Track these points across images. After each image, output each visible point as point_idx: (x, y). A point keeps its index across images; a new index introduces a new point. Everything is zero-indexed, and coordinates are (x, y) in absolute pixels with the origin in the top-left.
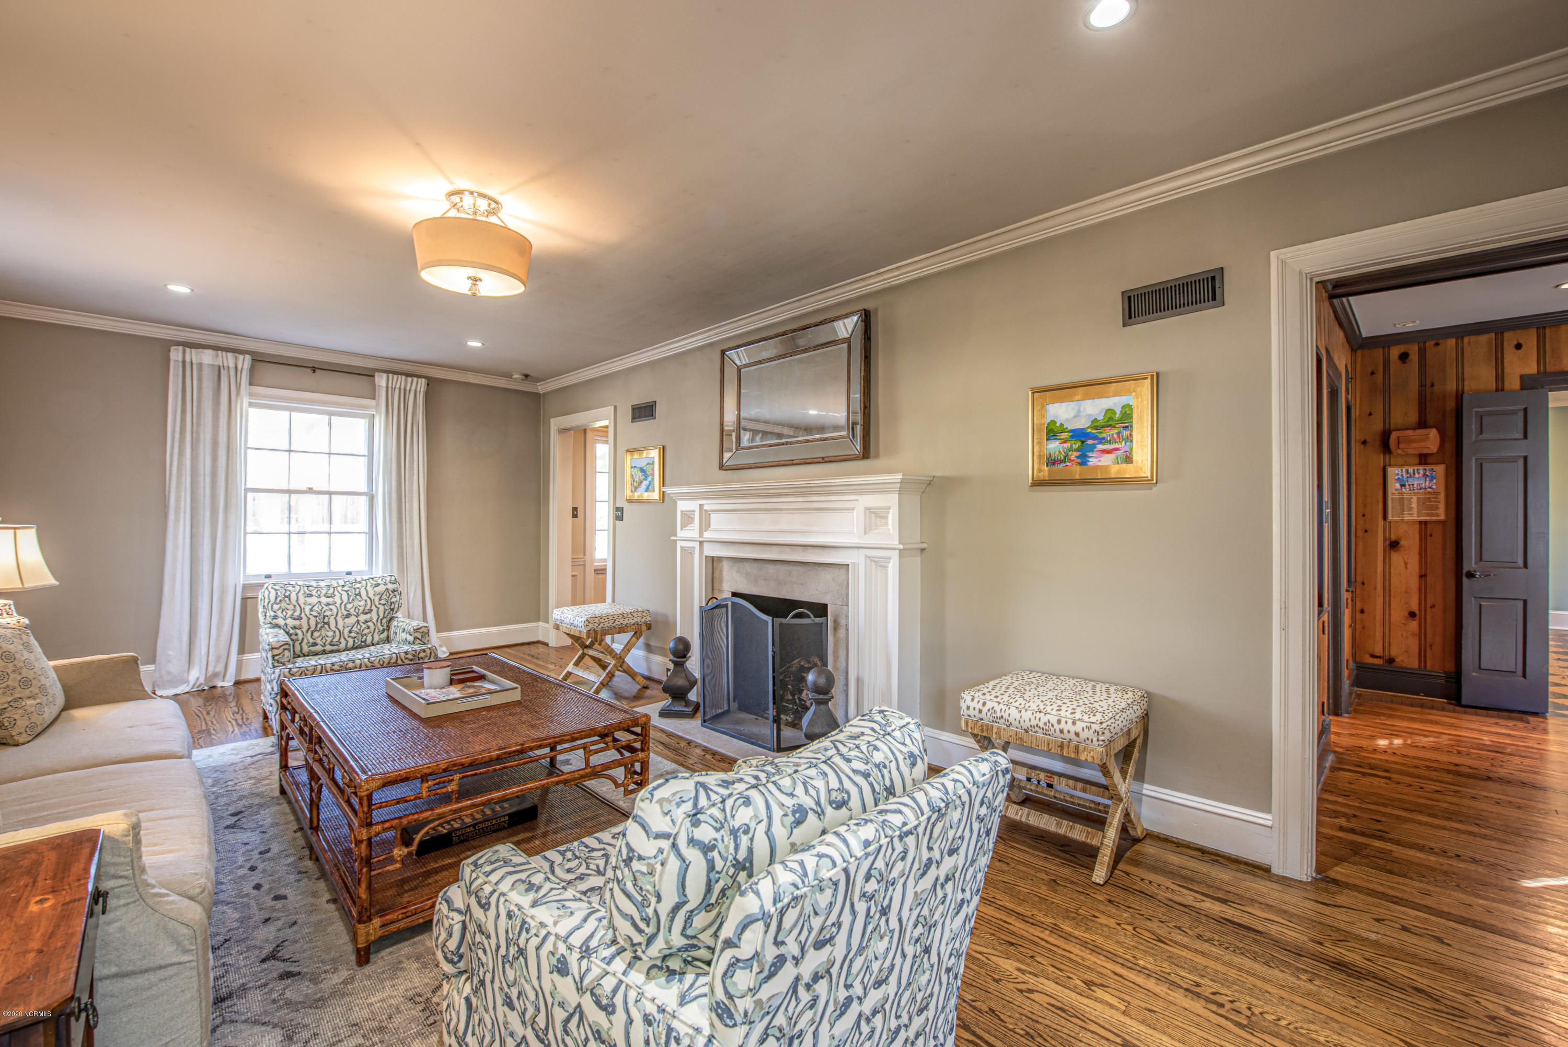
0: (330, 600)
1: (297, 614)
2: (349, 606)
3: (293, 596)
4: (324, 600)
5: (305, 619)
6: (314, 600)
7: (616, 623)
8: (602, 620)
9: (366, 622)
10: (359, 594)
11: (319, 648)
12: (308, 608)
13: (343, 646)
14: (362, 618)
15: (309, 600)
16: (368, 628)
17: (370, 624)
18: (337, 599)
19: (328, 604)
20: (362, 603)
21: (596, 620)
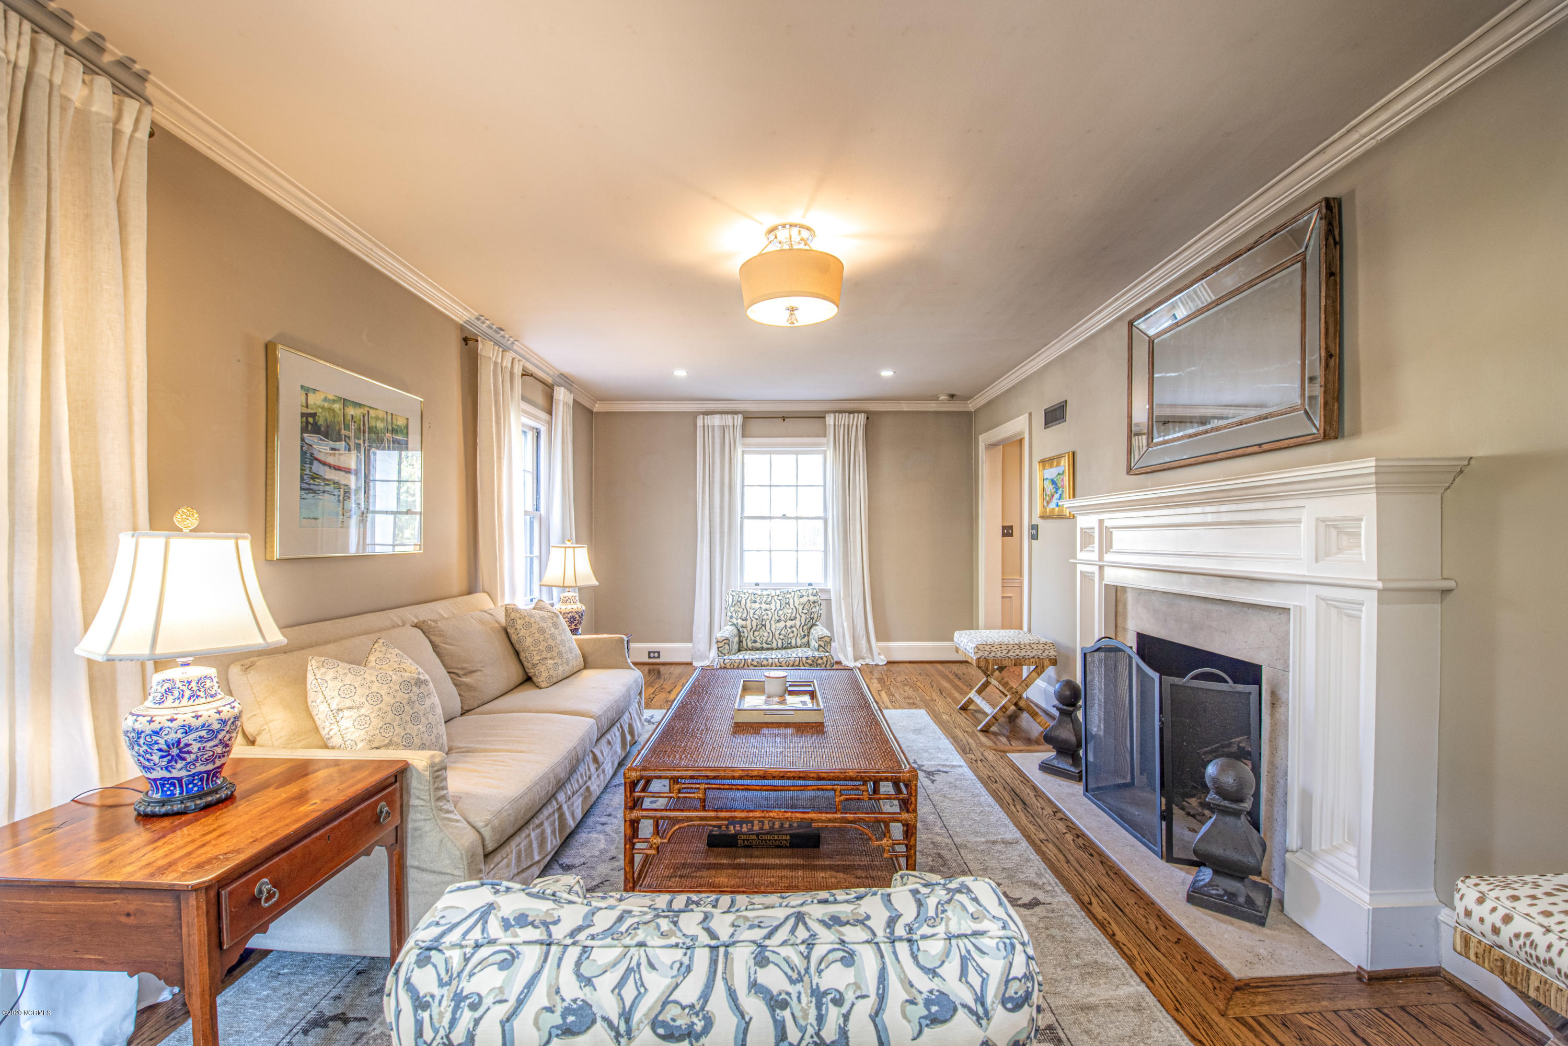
0: (768, 606)
1: (744, 616)
2: (780, 612)
3: (743, 602)
4: (764, 606)
5: (749, 620)
6: (757, 606)
7: (1011, 653)
8: (993, 649)
9: (792, 627)
10: (788, 603)
11: (758, 645)
12: (752, 612)
13: (774, 645)
14: (789, 623)
15: (753, 605)
16: (793, 632)
17: (794, 629)
18: (773, 606)
19: (766, 610)
20: (790, 611)
21: (987, 648)
